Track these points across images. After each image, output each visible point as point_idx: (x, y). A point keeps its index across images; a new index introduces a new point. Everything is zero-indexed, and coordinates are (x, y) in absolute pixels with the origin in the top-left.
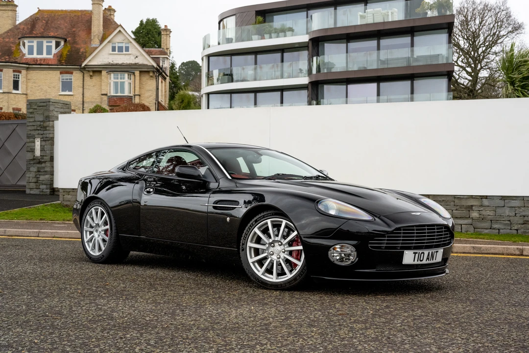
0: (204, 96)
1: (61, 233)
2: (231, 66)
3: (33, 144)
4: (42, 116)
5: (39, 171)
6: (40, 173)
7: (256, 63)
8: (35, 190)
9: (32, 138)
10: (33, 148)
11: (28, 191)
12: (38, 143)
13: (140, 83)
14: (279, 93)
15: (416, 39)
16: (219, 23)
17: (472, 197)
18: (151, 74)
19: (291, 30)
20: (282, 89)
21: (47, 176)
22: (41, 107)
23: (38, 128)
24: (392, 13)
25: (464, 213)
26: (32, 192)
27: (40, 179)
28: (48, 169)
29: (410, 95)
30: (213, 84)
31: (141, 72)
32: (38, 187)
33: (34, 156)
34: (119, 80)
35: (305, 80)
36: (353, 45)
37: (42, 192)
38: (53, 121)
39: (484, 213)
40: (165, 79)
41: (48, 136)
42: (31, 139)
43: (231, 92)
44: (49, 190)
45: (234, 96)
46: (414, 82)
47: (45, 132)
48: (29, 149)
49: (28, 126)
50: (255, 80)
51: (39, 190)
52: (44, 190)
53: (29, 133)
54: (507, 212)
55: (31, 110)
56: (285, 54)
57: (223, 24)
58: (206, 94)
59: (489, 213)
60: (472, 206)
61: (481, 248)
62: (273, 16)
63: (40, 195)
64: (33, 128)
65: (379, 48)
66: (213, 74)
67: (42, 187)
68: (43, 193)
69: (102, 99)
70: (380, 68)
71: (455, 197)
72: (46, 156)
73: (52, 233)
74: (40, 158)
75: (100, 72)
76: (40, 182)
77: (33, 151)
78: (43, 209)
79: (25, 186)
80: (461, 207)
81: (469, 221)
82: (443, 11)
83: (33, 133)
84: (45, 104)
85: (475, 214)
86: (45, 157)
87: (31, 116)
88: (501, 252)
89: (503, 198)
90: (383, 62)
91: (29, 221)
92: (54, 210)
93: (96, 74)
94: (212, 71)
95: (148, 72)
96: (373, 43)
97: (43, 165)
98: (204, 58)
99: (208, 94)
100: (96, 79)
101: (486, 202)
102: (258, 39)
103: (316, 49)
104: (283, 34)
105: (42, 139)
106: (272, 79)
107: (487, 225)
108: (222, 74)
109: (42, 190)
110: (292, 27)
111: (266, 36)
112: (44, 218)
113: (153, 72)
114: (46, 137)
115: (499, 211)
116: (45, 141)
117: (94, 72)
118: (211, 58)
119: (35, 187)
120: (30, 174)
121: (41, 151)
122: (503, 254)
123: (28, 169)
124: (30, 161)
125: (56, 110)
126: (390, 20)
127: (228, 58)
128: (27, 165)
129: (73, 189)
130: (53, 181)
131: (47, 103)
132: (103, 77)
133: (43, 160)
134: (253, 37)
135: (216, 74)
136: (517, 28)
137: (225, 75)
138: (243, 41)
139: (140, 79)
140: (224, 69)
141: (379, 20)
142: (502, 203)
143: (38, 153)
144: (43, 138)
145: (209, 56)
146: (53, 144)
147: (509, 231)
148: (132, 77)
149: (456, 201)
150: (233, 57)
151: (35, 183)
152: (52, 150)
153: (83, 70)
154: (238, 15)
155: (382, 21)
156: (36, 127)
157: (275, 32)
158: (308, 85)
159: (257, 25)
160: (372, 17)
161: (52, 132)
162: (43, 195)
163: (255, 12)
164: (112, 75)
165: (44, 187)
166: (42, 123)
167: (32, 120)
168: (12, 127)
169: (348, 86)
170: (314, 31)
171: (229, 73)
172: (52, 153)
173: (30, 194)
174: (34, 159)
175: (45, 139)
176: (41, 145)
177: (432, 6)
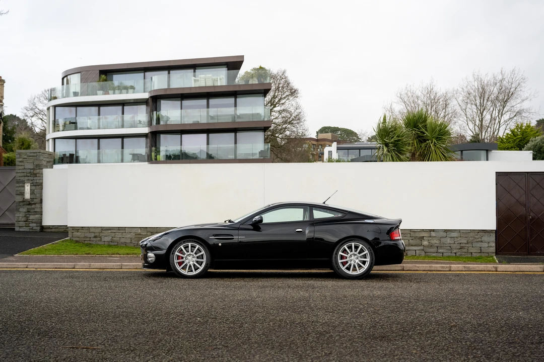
0: (51, 141)
2: (76, 116)
3: (22, 189)
4: (32, 164)
6: (30, 213)
7: (99, 114)
8: (25, 227)
9: (21, 182)
10: (23, 191)
11: (17, 229)
12: (28, 188)
14: (120, 140)
15: (238, 99)
16: (63, 79)
17: (423, 230)
19: (132, 88)
20: (122, 137)
21: (37, 216)
22: (31, 157)
23: (28, 175)
24: (220, 79)
25: (418, 242)
26: (21, 230)
27: (30, 218)
28: (37, 210)
29: (233, 145)
30: (59, 131)
32: (27, 225)
33: (24, 198)
35: (146, 130)
36: (186, 103)
37: (32, 229)
38: (42, 169)
39: (432, 242)
41: (38, 181)
42: (20, 184)
43: (76, 138)
44: (39, 228)
45: (78, 141)
46: (237, 134)
47: (35, 178)
48: (18, 193)
49: (17, 173)
50: (99, 128)
51: (29, 228)
52: (34, 228)
53: (18, 179)
54: (449, 241)
55: (21, 159)
56: (125, 107)
57: (67, 80)
58: (52, 138)
59: (435, 242)
60: (423, 237)
61: (469, 267)
62: (113, 75)
63: (29, 232)
64: (22, 174)
65: (208, 107)
66: (58, 122)
67: (32, 225)
70: (210, 122)
71: (410, 230)
72: (36, 199)
74: (30, 200)
76: (30, 221)
77: (22, 194)
80: (415, 237)
81: (421, 248)
82: (262, 80)
83: (22, 179)
84: (35, 155)
85: (425, 243)
86: (34, 200)
87: (20, 164)
88: (483, 270)
89: (446, 231)
90: (212, 118)
94: (58, 119)
96: (204, 102)
97: (33, 206)
98: (51, 108)
99: (54, 139)
101: (433, 234)
102: (103, 94)
103: (155, 105)
104: (125, 91)
106: (116, 128)
107: (434, 250)
108: (68, 123)
110: (133, 85)
111: (111, 92)
115: (443, 240)
116: (35, 186)
118: (56, 108)
119: (24, 225)
120: (20, 214)
121: (31, 194)
122: (485, 271)
123: (17, 210)
124: (19, 203)
125: (44, 159)
126: (219, 85)
127: (73, 109)
128: (16, 206)
129: (82, 227)
130: (41, 220)
131: (38, 154)
133: (33, 202)
134: (98, 92)
135: (61, 122)
136: (293, 93)
137: (71, 123)
138: (88, 95)
140: (70, 118)
141: (210, 84)
142: (444, 234)
143: (27, 196)
144: (33, 183)
145: (55, 106)
146: (42, 189)
147: (450, 254)
149: (412, 233)
150: (78, 108)
151: (25, 221)
152: (41, 193)
154: (83, 73)
155: (213, 85)
156: (25, 174)
157: (119, 89)
158: (148, 134)
159: (102, 83)
160: (204, 81)
161: (41, 178)
162: (33, 232)
163: (98, 72)
165: (35, 225)
166: (32, 171)
167: (22, 168)
169: (183, 135)
170: (154, 90)
171: (74, 121)
172: (42, 196)
173: (19, 231)
174: (23, 201)
175: (35, 184)
176: (31, 190)
177: (252, 77)
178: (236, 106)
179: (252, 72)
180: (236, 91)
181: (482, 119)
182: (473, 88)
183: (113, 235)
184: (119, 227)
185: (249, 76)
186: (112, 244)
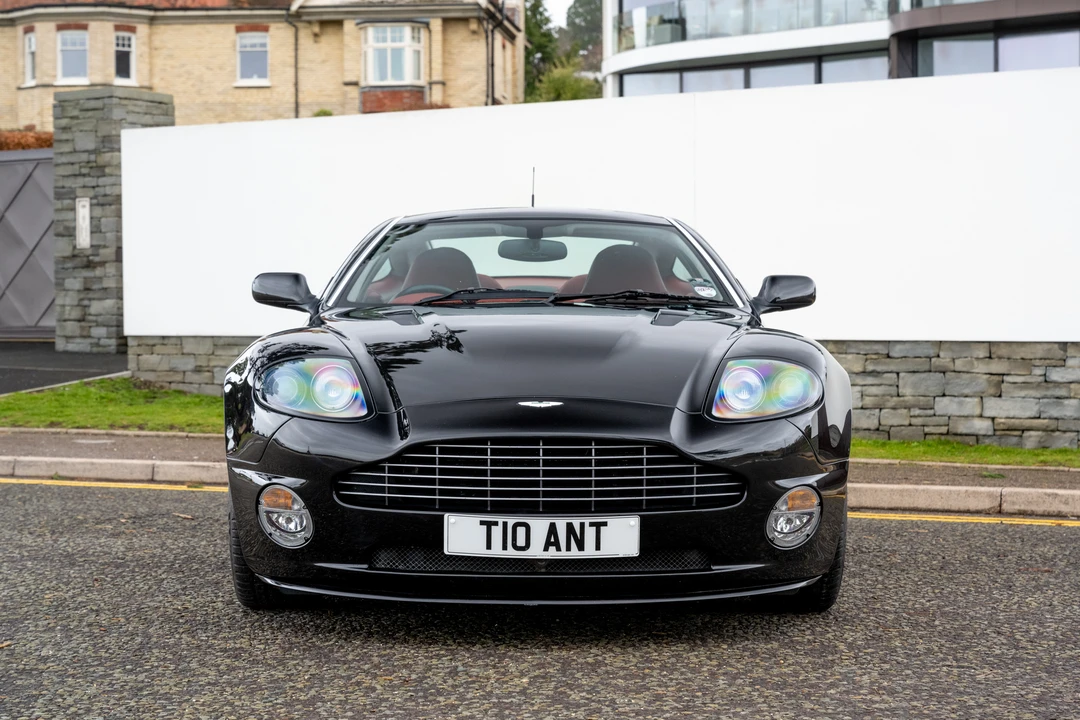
0: (610, 79)
1: (73, 464)
3: (69, 215)
4: (92, 136)
5: (87, 289)
6: (91, 295)
8: (78, 340)
9: (66, 195)
10: (72, 225)
11: (60, 345)
12: (83, 212)
13: (445, 51)
14: (810, 67)
18: (474, 26)
20: (818, 57)
21: (109, 303)
22: (90, 114)
23: (84, 171)
26: (72, 347)
27: (92, 310)
28: (110, 283)
30: (633, 47)
31: (446, 21)
32: (85, 333)
33: (75, 247)
34: (389, 45)
35: (880, 29)
37: (98, 345)
40: (512, 38)
41: (108, 190)
42: (67, 202)
43: (681, 68)
44: (113, 342)
45: (690, 77)
47: (102, 181)
48: (61, 229)
49: (57, 165)
51: (89, 341)
52: (102, 342)
53: (60, 184)
55: (64, 122)
63: (90, 354)
64: (69, 170)
66: (631, 20)
67: (99, 332)
68: (100, 349)
69: (345, 94)
72: (105, 247)
73: (48, 465)
74: (89, 252)
75: (339, 23)
76: (91, 318)
77: (70, 233)
78: (74, 395)
79: (52, 331)
83: (69, 183)
84: (99, 104)
86: (102, 251)
87: (64, 136)
91: (17, 429)
92: (102, 398)
93: (330, 30)
94: (630, 13)
95: (465, 20)
97: (98, 272)
99: (621, 75)
100: (329, 41)
105: (95, 201)
106: (791, 29)
108: (656, 20)
109: (95, 341)
112: (61, 420)
113: (480, 20)
114: (105, 195)
116: (102, 205)
117: (323, 24)
119: (78, 332)
120: (65, 296)
121: (92, 232)
123: (60, 285)
124: (64, 262)
125: (130, 117)
128: (56, 272)
129: (164, 337)
130: (121, 316)
131: (106, 101)
132: (347, 39)
133: (97, 259)
135: (639, 19)
137: (663, 21)
139: (445, 40)
140: (662, 6)
143: (84, 239)
144: (95, 197)
146: (119, 214)
148: (424, 34)
151: (79, 321)
152: (119, 230)
153: (296, 19)
156: (77, 167)
158: (888, 42)
161: (117, 180)
162: (98, 354)
164: (371, 31)
165: (103, 331)
166: (93, 157)
167: (66, 148)
168: (22, 171)
169: (1000, 41)
171: (676, 15)
172: (119, 239)
173: (66, 352)
174: (74, 256)
175: (101, 200)
176: (92, 218)
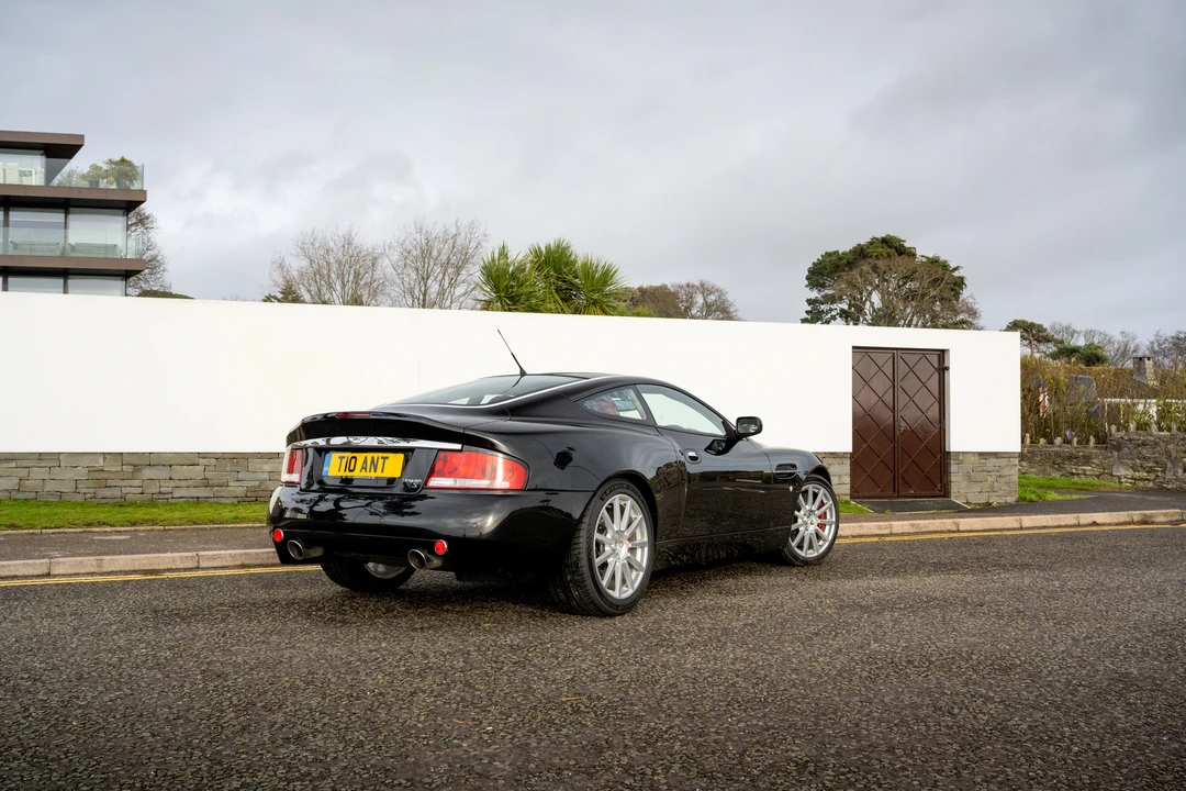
15: (71, 216)
46: (69, 280)
65: (6, 225)
82: (126, 182)
90: (16, 246)
141: (13, 180)
155: (19, 183)
160: (3, 175)
177: (107, 174)
178: (66, 227)
179: (105, 167)
180: (67, 199)
181: (426, 290)
182: (414, 243)
183: (23, 472)
184: (40, 454)
185: (96, 174)
186: (21, 496)
